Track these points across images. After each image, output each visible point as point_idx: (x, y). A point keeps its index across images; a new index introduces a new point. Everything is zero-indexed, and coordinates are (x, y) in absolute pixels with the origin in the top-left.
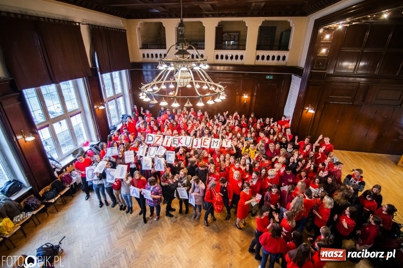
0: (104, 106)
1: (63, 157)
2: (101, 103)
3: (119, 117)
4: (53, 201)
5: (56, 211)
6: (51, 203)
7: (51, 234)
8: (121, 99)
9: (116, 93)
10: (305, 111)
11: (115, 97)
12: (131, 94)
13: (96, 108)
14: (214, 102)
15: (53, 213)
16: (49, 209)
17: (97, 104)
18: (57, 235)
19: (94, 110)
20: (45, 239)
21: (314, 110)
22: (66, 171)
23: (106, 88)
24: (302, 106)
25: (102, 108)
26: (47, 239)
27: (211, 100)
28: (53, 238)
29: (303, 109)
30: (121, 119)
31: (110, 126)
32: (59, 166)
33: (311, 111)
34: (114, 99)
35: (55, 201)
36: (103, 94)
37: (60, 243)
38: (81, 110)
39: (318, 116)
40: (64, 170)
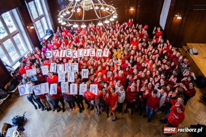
0: (33, 26)
1: (14, 63)
2: (31, 24)
3: (44, 31)
4: (14, 91)
5: (17, 97)
6: (13, 93)
7: (17, 110)
8: (43, 19)
9: (40, 15)
10: (175, 18)
11: (40, 18)
12: (50, 14)
13: (28, 28)
14: (109, 21)
15: (15, 98)
16: (13, 96)
17: (28, 26)
18: (21, 111)
19: (27, 29)
20: (14, 114)
21: (181, 17)
22: (17, 72)
23: (32, 12)
24: (173, 14)
25: (32, 28)
26: (16, 113)
27: (107, 20)
28: (19, 113)
29: (174, 16)
30: (46, 33)
31: (39, 39)
32: (13, 70)
33: (179, 18)
34: (39, 19)
35: (15, 92)
36: (31, 17)
37: (24, 115)
38: (18, 31)
39: (184, 21)
40: (16, 72)
